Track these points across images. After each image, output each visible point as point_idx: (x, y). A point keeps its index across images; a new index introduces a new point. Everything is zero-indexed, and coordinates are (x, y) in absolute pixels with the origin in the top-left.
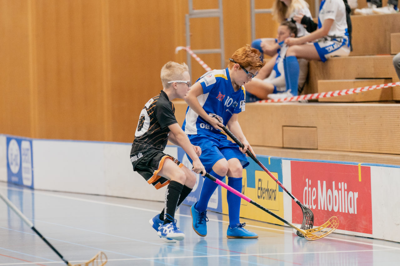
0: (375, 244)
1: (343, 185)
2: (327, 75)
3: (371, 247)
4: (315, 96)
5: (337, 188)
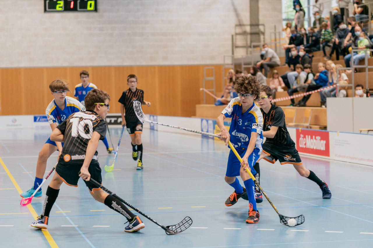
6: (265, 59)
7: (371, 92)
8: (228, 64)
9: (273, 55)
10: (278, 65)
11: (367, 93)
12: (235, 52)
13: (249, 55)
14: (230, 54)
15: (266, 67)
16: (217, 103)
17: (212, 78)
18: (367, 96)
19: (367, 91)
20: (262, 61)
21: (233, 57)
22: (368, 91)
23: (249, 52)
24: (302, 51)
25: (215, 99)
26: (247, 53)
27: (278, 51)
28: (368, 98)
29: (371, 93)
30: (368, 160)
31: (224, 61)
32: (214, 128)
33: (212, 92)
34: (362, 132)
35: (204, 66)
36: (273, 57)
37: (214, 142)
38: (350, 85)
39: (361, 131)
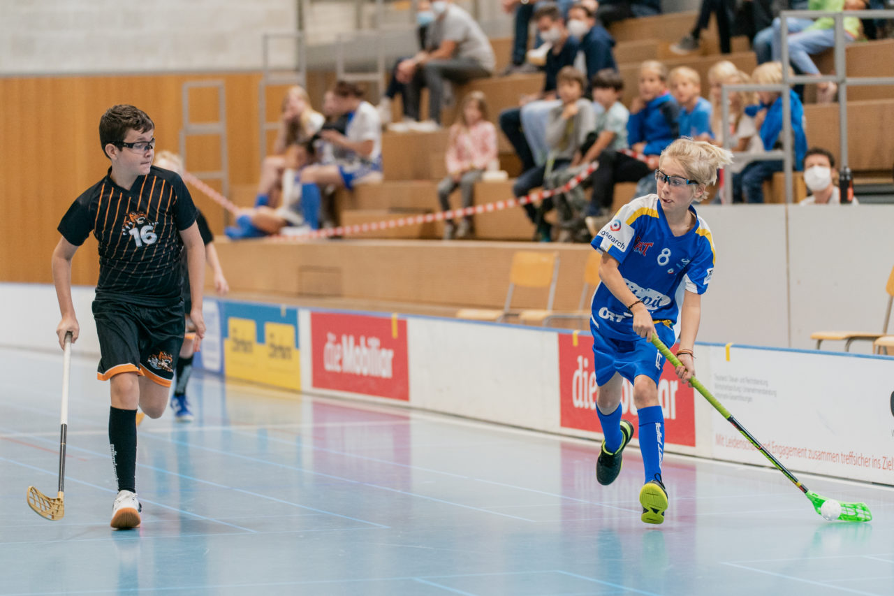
0: (413, 415)
1: (374, 342)
2: (355, 206)
3: (407, 418)
4: (339, 231)
5: (367, 345)
6: (435, 48)
7: (857, 181)
8: (280, 70)
9: (467, 30)
10: (486, 74)
11: (844, 185)
12: (308, 20)
13: (367, 32)
14: (290, 27)
15: (434, 79)
16: (237, 231)
17: (216, 128)
18: (844, 199)
19: (843, 178)
20: (421, 57)
21: (300, 41)
22: (848, 178)
23: (365, 22)
24: (578, 18)
25: (228, 214)
26: (359, 25)
27: (485, 17)
28: (846, 207)
29: (859, 186)
30: (850, 457)
31: (265, 54)
32: (224, 333)
33: (216, 185)
34: (824, 346)
35: (182, 77)
36: (467, 39)
37: (223, 391)
38: (776, 154)
39: (820, 341)
